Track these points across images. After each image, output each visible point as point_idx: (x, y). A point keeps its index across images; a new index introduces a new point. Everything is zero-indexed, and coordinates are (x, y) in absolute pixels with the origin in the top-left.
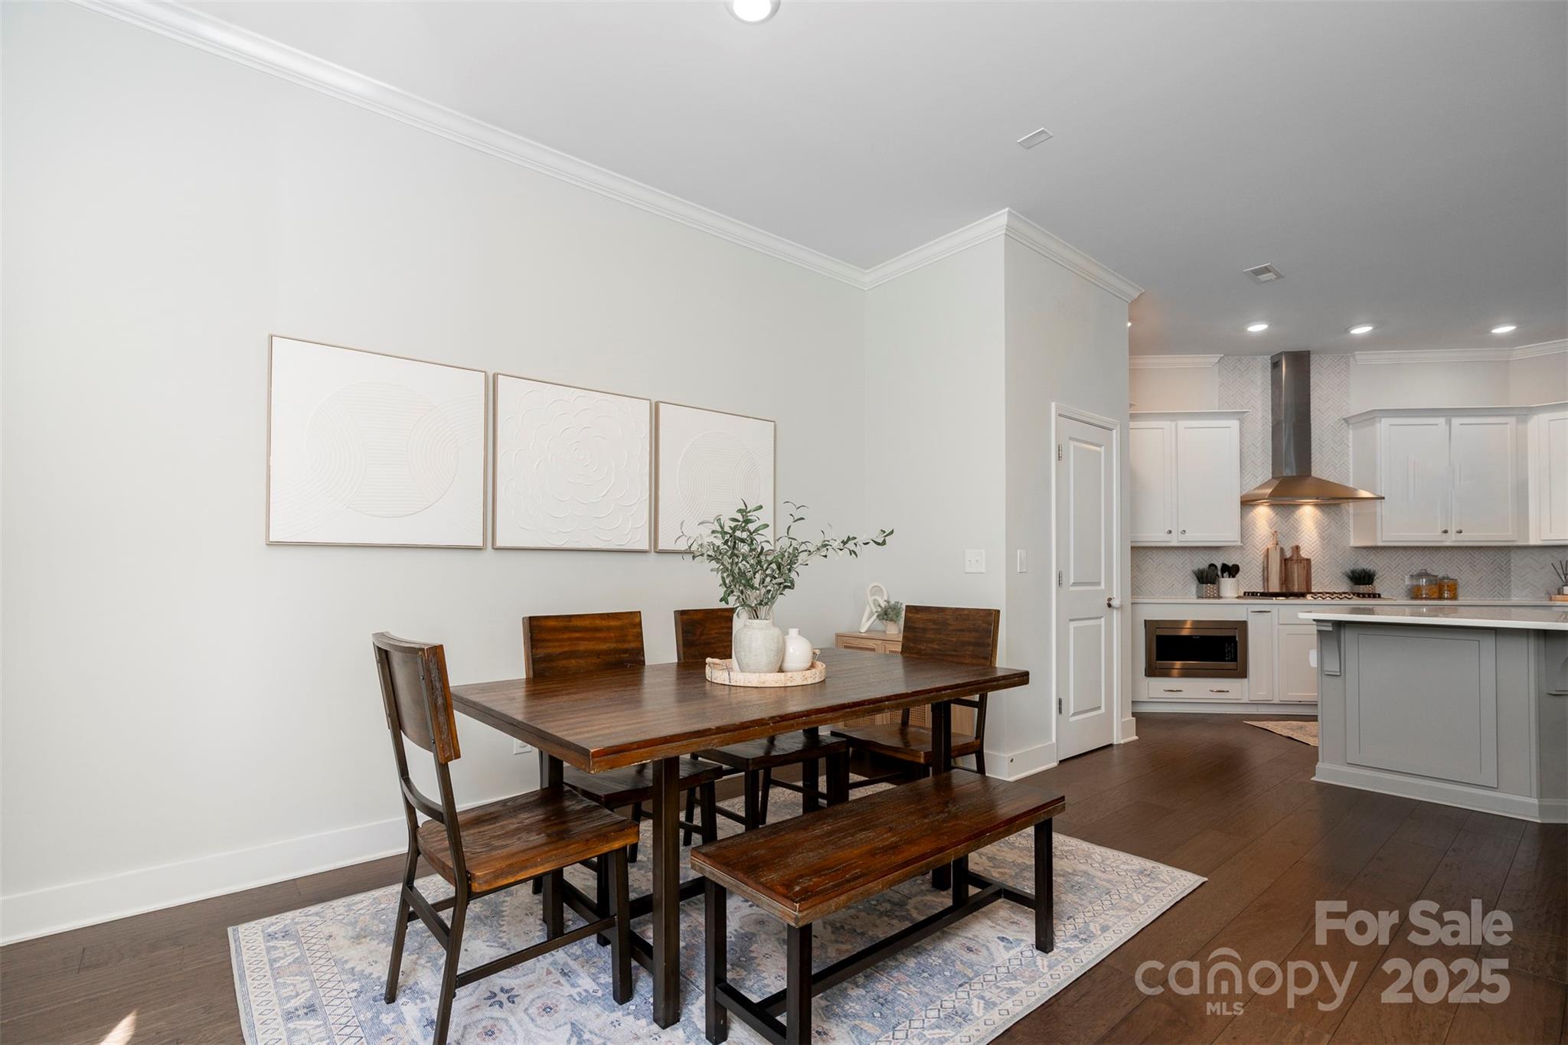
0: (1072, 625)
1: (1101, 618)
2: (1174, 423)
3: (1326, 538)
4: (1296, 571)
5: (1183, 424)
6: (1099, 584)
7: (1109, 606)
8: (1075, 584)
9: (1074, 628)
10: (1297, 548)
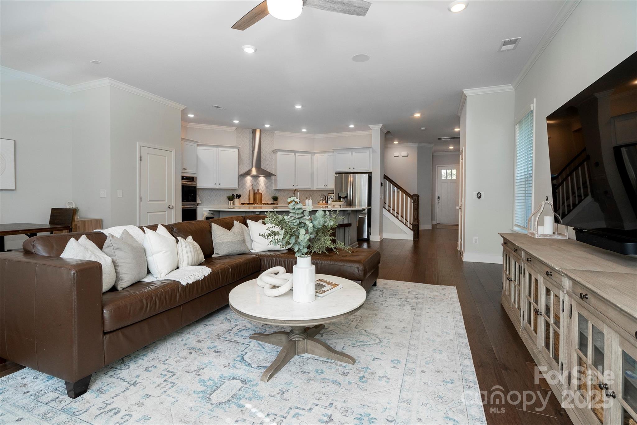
0: (149, 214)
1: (165, 212)
2: (217, 149)
3: (267, 187)
4: (258, 197)
5: (220, 149)
6: (165, 201)
7: (169, 208)
8: (150, 201)
9: (150, 215)
10: (258, 190)
